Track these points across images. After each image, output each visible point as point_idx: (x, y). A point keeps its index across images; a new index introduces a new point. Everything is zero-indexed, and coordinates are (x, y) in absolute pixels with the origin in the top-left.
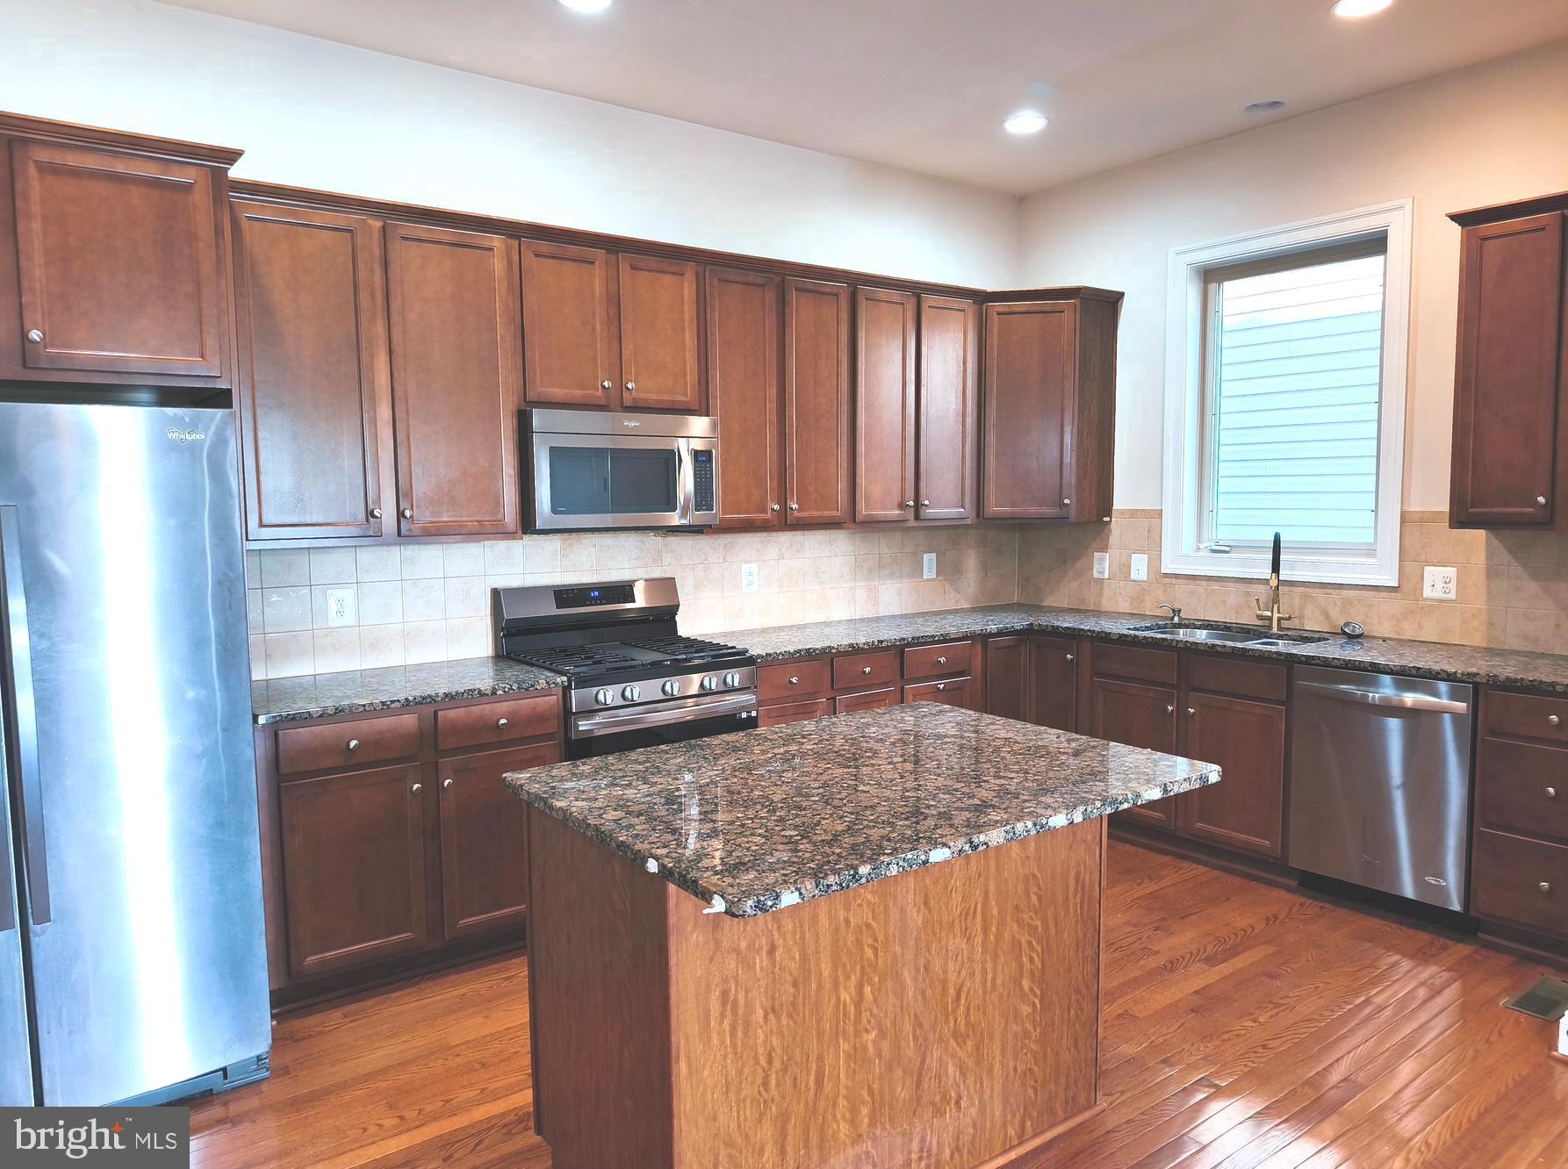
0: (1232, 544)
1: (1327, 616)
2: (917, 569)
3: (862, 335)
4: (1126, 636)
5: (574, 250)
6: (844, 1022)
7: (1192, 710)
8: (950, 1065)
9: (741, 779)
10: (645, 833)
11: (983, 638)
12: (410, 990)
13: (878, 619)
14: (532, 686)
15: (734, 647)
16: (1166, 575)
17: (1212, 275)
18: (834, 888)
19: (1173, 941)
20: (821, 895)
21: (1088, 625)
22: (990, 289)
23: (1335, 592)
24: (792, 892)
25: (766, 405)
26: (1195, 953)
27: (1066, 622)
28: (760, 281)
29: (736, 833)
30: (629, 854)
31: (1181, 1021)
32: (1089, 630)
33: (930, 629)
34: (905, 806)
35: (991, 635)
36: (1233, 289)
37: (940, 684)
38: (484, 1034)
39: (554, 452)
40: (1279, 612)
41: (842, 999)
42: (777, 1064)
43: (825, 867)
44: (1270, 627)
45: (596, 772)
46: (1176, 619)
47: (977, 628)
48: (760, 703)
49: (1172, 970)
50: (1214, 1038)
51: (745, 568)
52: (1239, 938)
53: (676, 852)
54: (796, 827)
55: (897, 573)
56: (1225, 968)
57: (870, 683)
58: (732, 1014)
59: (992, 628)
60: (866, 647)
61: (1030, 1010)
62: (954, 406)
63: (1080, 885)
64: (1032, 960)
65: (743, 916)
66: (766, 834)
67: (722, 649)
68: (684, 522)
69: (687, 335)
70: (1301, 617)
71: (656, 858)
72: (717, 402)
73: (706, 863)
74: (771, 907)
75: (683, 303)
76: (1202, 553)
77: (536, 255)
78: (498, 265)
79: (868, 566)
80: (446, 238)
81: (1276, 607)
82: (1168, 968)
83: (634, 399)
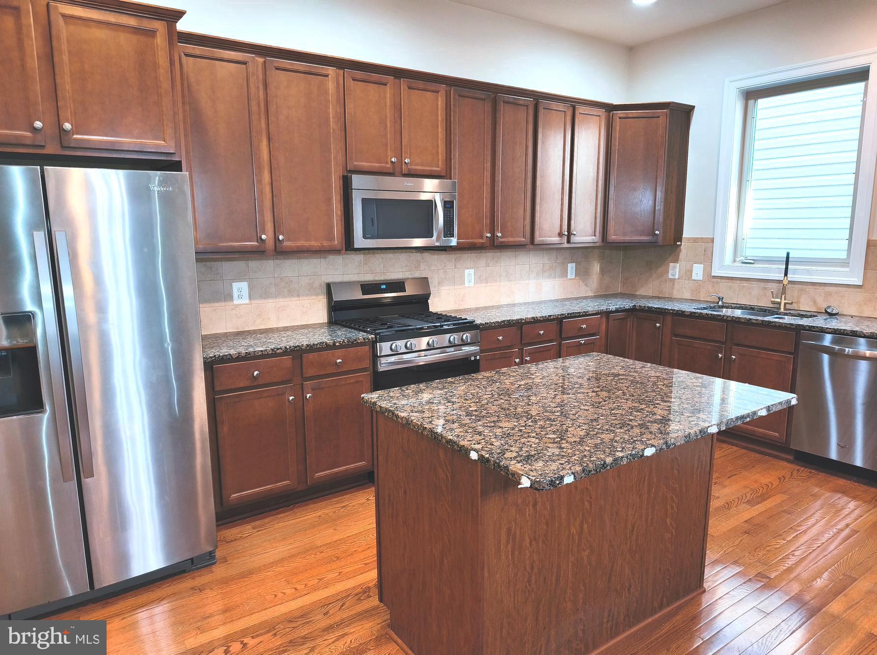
0: (756, 258)
1: (815, 302)
2: (564, 273)
3: (540, 130)
4: (695, 313)
5: (375, 76)
6: (573, 545)
7: (734, 357)
8: (626, 569)
9: (506, 400)
10: (463, 434)
11: (607, 314)
12: (288, 513)
13: (541, 302)
14: (355, 340)
15: (466, 319)
16: (714, 277)
17: (751, 95)
18: (593, 472)
19: (727, 491)
20: (585, 477)
21: (669, 306)
22: (615, 103)
23: (820, 289)
24: (570, 476)
25: (484, 172)
26: (740, 497)
27: (656, 304)
28: (483, 97)
29: (519, 436)
30: (456, 447)
31: (740, 539)
32: (672, 310)
33: (576, 308)
34: (615, 419)
35: (612, 312)
36: (762, 102)
37: (582, 341)
38: (335, 540)
39: (365, 201)
40: (785, 300)
41: (572, 532)
42: (536, 570)
43: (585, 459)
44: (779, 308)
45: (416, 394)
46: (720, 303)
47: (604, 308)
48: (482, 351)
49: (729, 508)
50: (762, 549)
51: (467, 271)
52: (765, 490)
53: (487, 447)
54: (554, 432)
55: (553, 275)
56: (760, 508)
57: (542, 340)
58: (513, 542)
59: (613, 308)
60: (542, 319)
61: (670, 536)
62: (592, 175)
63: (700, 463)
64: (672, 507)
65: (542, 490)
66: (537, 436)
67: (459, 320)
68: (437, 244)
69: (440, 130)
70: (798, 302)
71: (475, 450)
72: (455, 172)
73: (508, 455)
74: (558, 484)
75: (438, 110)
76: (736, 264)
77: (353, 80)
78: (331, 85)
79: (537, 271)
80: (301, 69)
81: (783, 296)
82: (727, 507)
83: (409, 169)
